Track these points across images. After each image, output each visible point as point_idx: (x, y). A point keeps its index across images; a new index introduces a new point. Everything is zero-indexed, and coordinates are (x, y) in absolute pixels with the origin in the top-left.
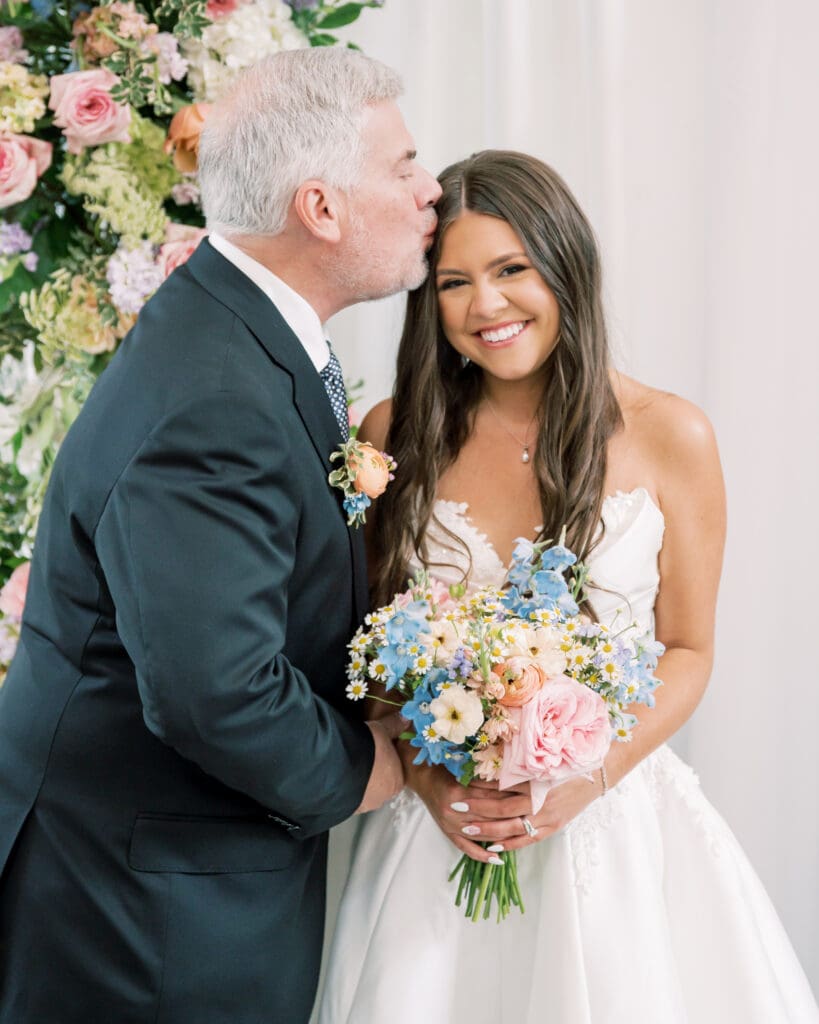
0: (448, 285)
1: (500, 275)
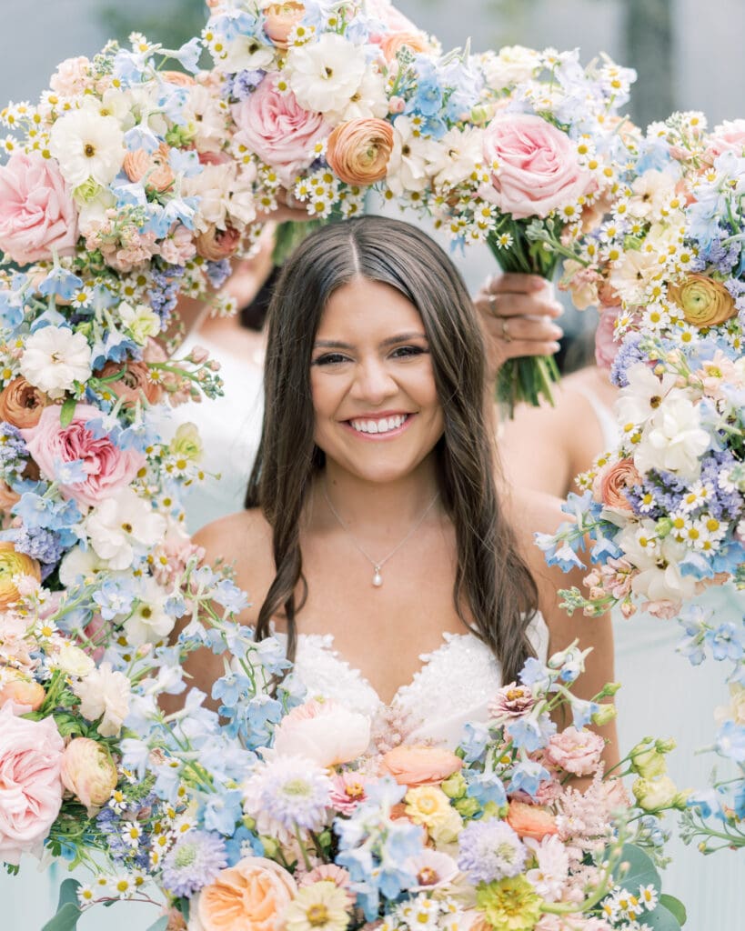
0: (326, 360)
1: (391, 356)
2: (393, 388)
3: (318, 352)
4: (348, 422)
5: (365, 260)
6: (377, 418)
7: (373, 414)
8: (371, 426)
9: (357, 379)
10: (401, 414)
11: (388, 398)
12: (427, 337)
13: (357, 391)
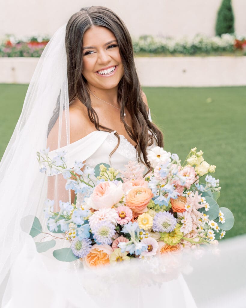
2: (110, 58)
3: (85, 51)
4: (97, 72)
5: (93, 20)
6: (107, 69)
7: (106, 68)
8: (105, 72)
9: (99, 58)
10: (113, 66)
11: (109, 62)
12: (117, 41)
13: (99, 61)
